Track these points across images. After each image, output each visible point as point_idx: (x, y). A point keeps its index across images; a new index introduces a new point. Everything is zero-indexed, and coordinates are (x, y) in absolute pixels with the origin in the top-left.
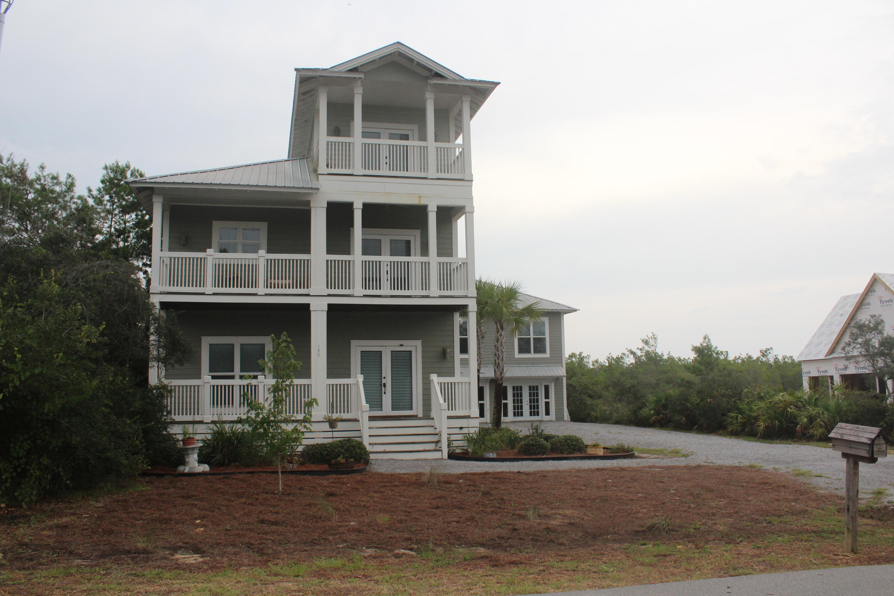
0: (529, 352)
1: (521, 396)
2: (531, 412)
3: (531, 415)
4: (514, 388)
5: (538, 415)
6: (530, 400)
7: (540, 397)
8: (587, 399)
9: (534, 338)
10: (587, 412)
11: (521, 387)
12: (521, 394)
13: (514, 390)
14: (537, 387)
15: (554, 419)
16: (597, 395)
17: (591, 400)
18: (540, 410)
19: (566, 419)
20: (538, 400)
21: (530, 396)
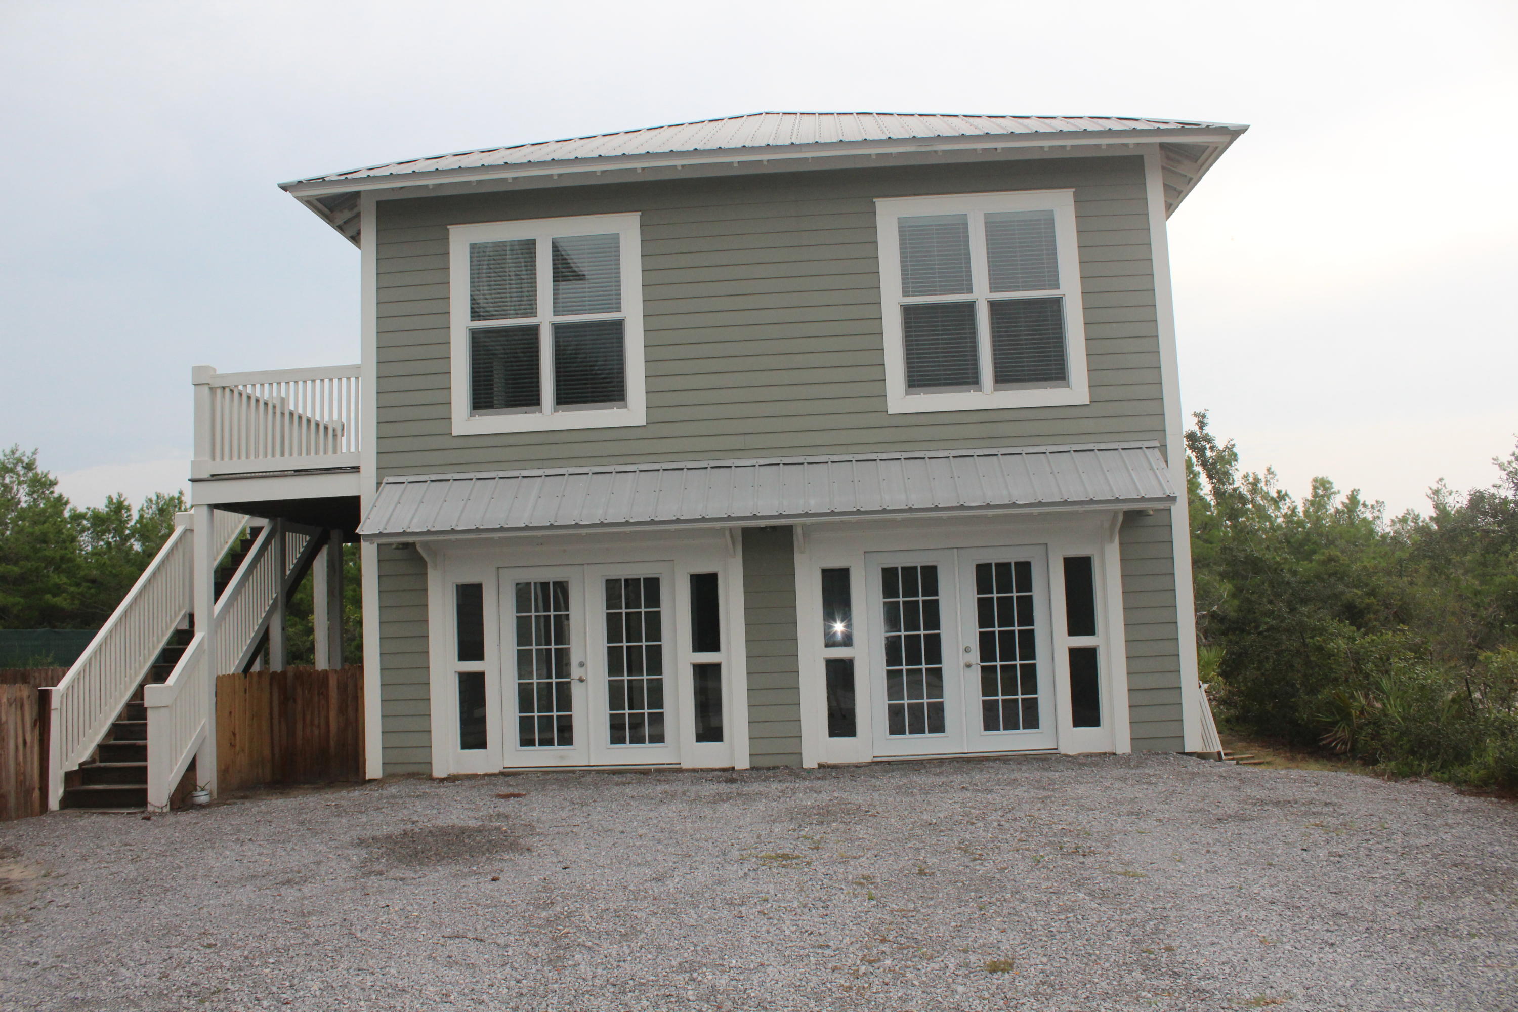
0: (969, 378)
1: (933, 621)
2: (989, 710)
3: (990, 724)
4: (889, 576)
5: (1032, 722)
6: (986, 641)
7: (1040, 628)
8: (1333, 626)
9: (994, 306)
10: (1325, 694)
11: (930, 573)
12: (932, 611)
13: (889, 588)
14: (1024, 568)
15: (1124, 747)
16: (1387, 606)
17: (1348, 629)
18: (1043, 695)
19: (1193, 744)
20: (1028, 640)
21: (985, 619)
